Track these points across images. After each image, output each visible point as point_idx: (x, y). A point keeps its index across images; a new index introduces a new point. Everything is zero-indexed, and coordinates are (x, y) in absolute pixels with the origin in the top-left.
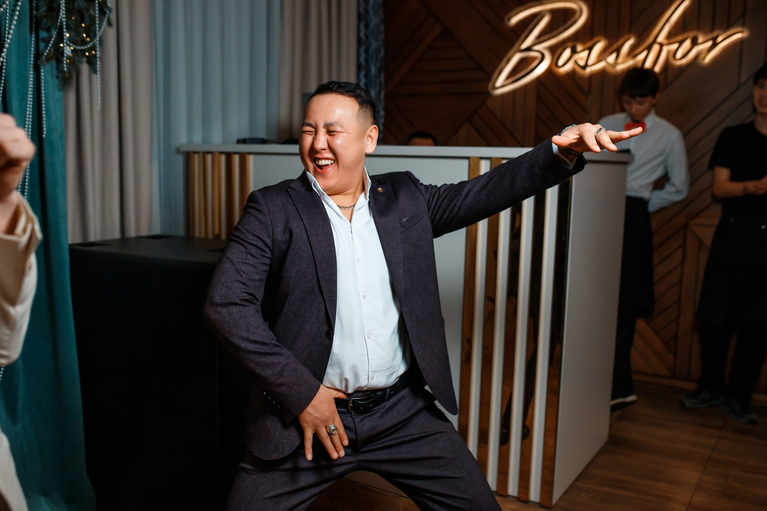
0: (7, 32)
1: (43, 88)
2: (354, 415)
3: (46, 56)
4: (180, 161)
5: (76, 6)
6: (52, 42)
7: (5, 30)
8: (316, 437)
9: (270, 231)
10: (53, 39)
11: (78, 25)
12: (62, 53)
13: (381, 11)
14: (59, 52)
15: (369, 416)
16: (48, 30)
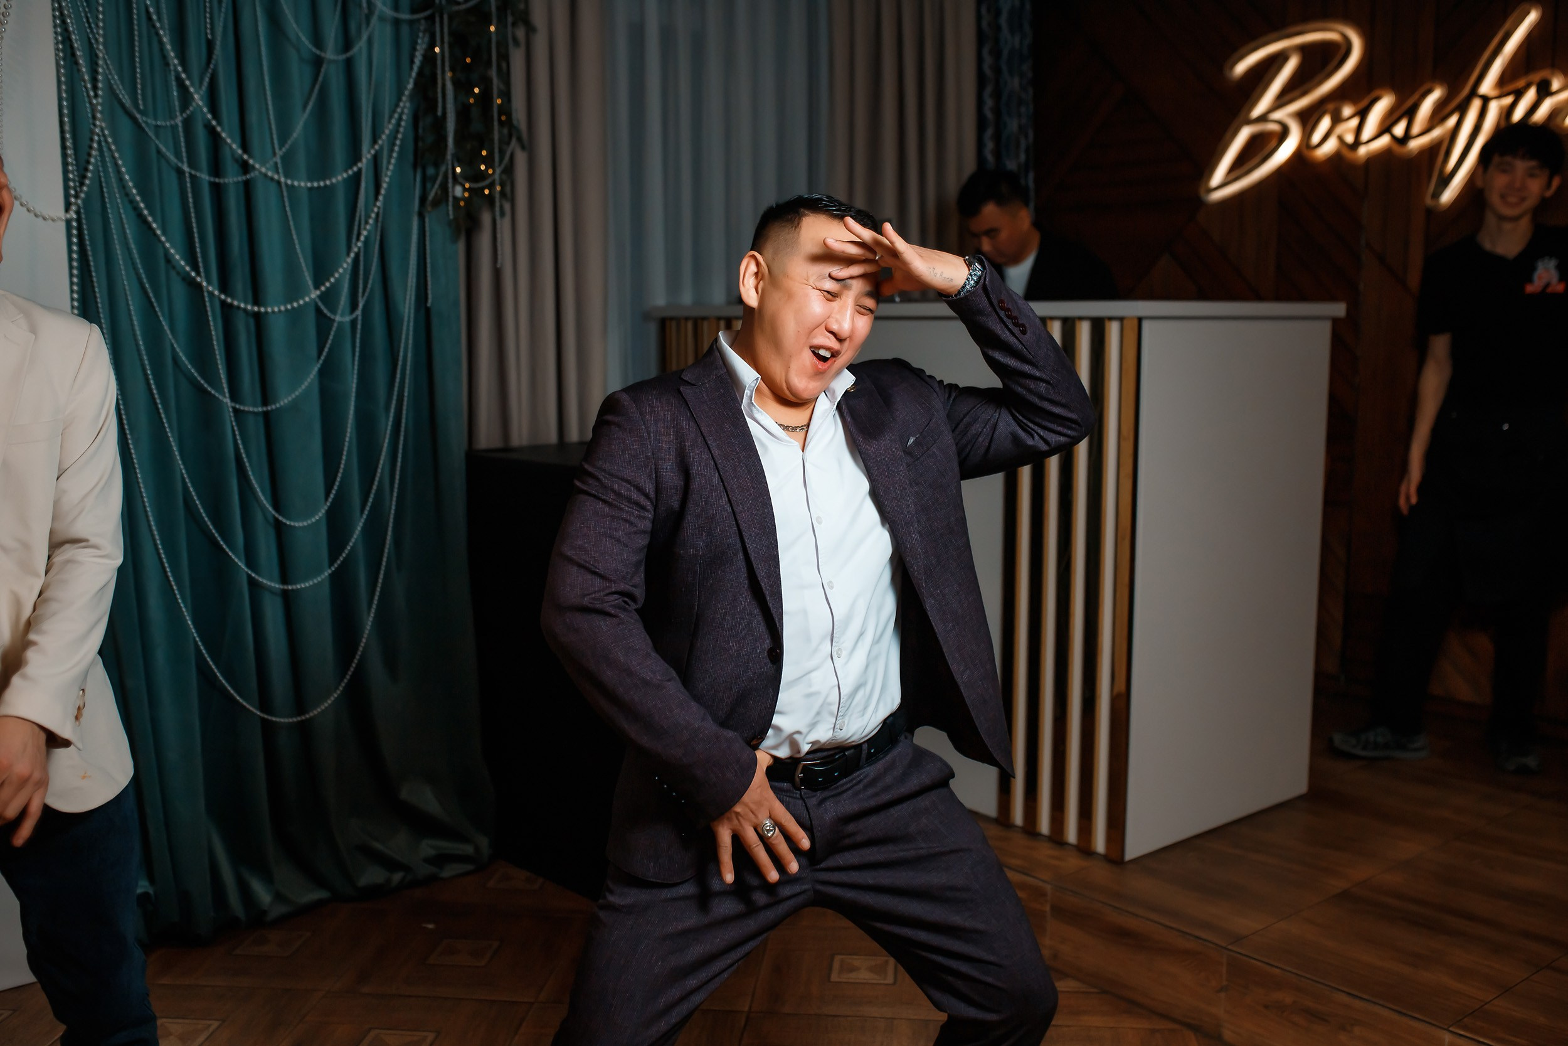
3: (432, 200)
5: (471, 131)
6: (438, 182)
9: (651, 469)
10: (440, 178)
11: (474, 155)
13: (1026, 67)
14: (448, 193)
15: (833, 796)
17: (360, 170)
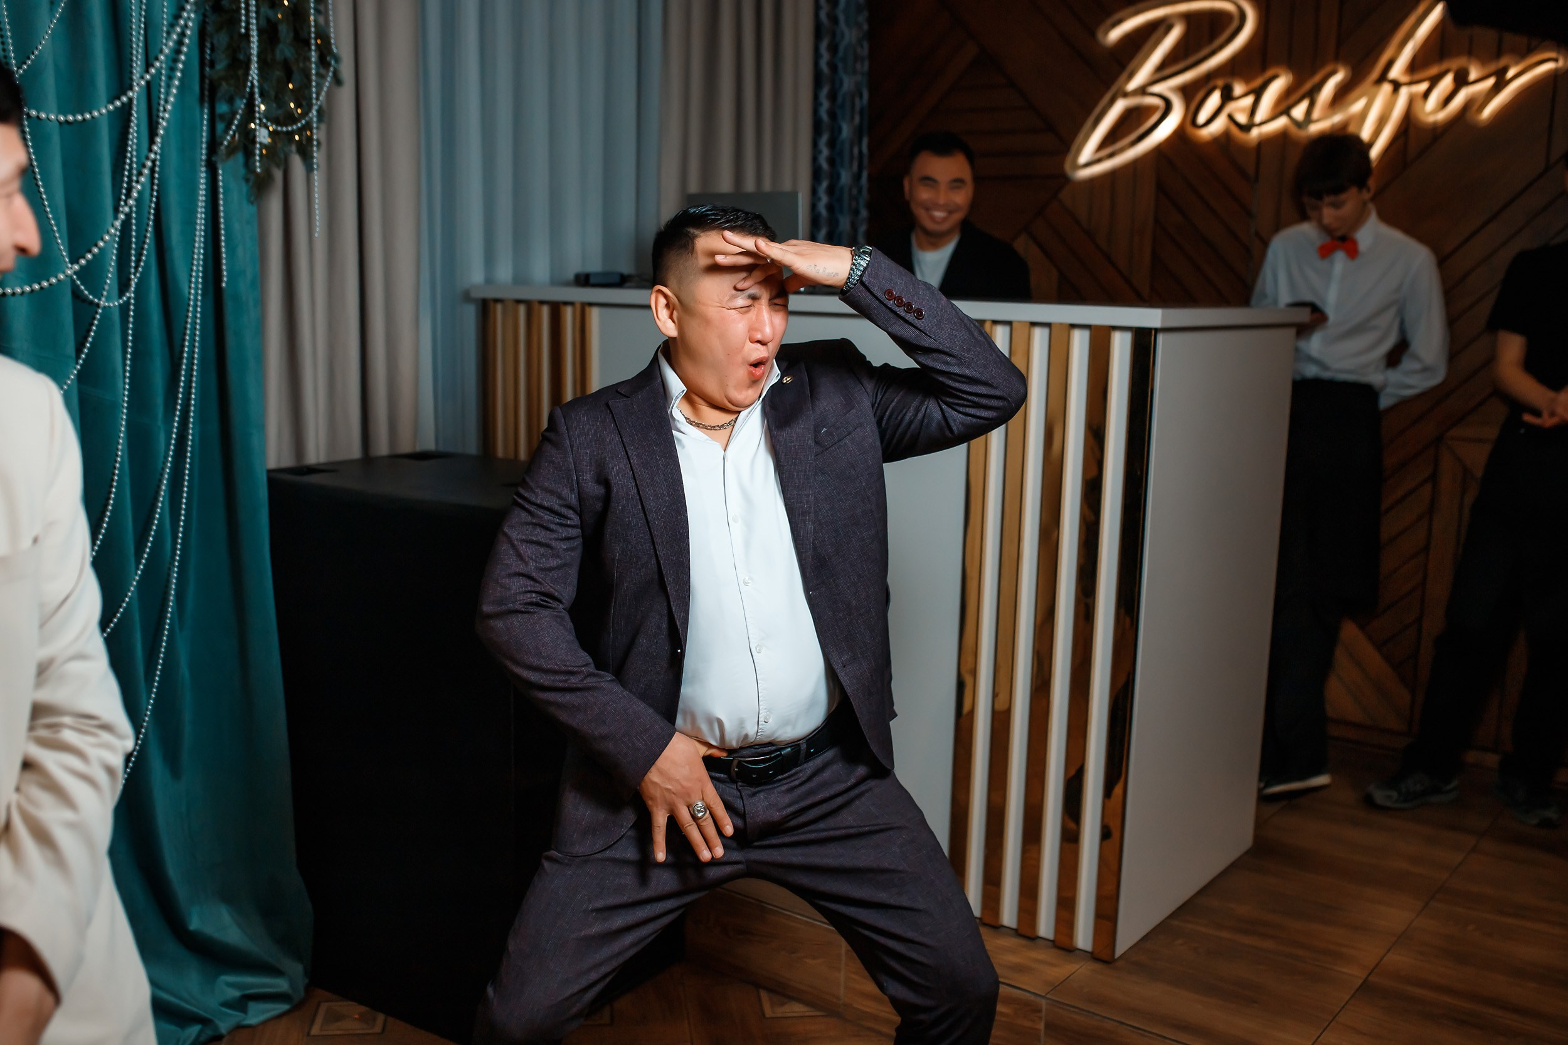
0: (161, 108)
1: (221, 202)
2: (741, 786)
3: (227, 147)
4: (470, 314)
5: (279, 56)
6: (236, 122)
7: (159, 104)
8: (673, 823)
9: (572, 480)
10: (238, 117)
11: (281, 89)
12: (254, 142)
13: (862, 18)
14: (249, 138)
16: (231, 101)
17: (130, 100)
